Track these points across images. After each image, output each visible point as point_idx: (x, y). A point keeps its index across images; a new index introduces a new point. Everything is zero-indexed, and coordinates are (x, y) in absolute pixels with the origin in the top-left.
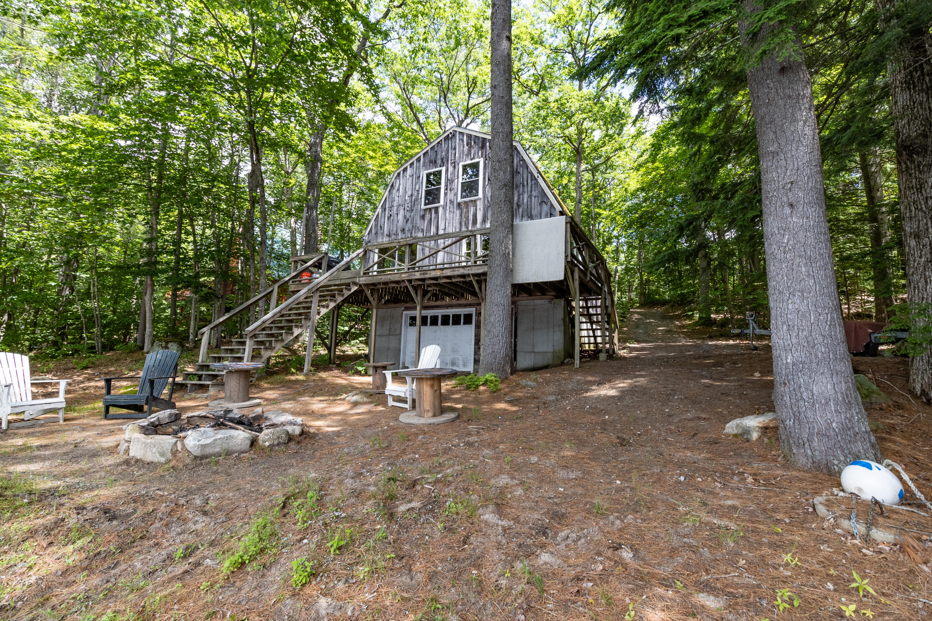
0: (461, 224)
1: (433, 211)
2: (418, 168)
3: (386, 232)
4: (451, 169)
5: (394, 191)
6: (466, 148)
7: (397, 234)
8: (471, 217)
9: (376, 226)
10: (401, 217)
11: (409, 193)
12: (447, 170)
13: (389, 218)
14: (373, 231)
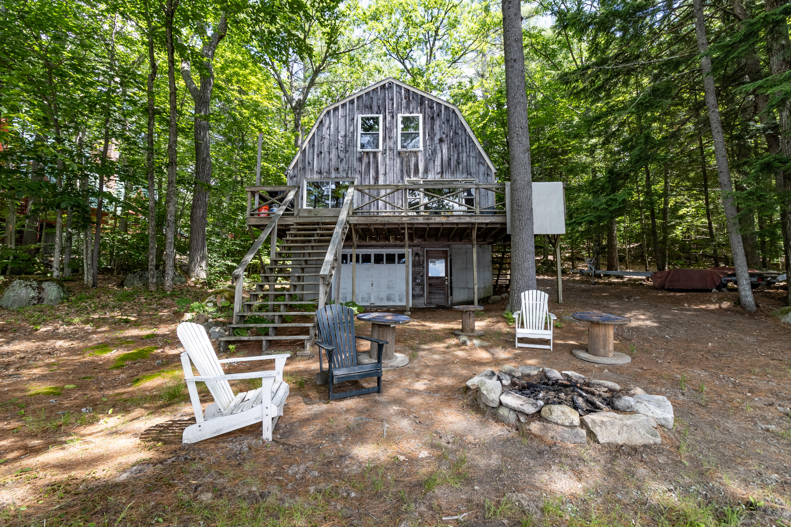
0: (402, 171)
1: (371, 156)
2: (352, 110)
3: (315, 169)
4: (388, 118)
5: (324, 129)
6: (404, 101)
7: (329, 172)
8: (412, 167)
9: (303, 161)
10: (333, 156)
11: (342, 133)
12: (385, 118)
13: (318, 156)
14: (300, 165)
